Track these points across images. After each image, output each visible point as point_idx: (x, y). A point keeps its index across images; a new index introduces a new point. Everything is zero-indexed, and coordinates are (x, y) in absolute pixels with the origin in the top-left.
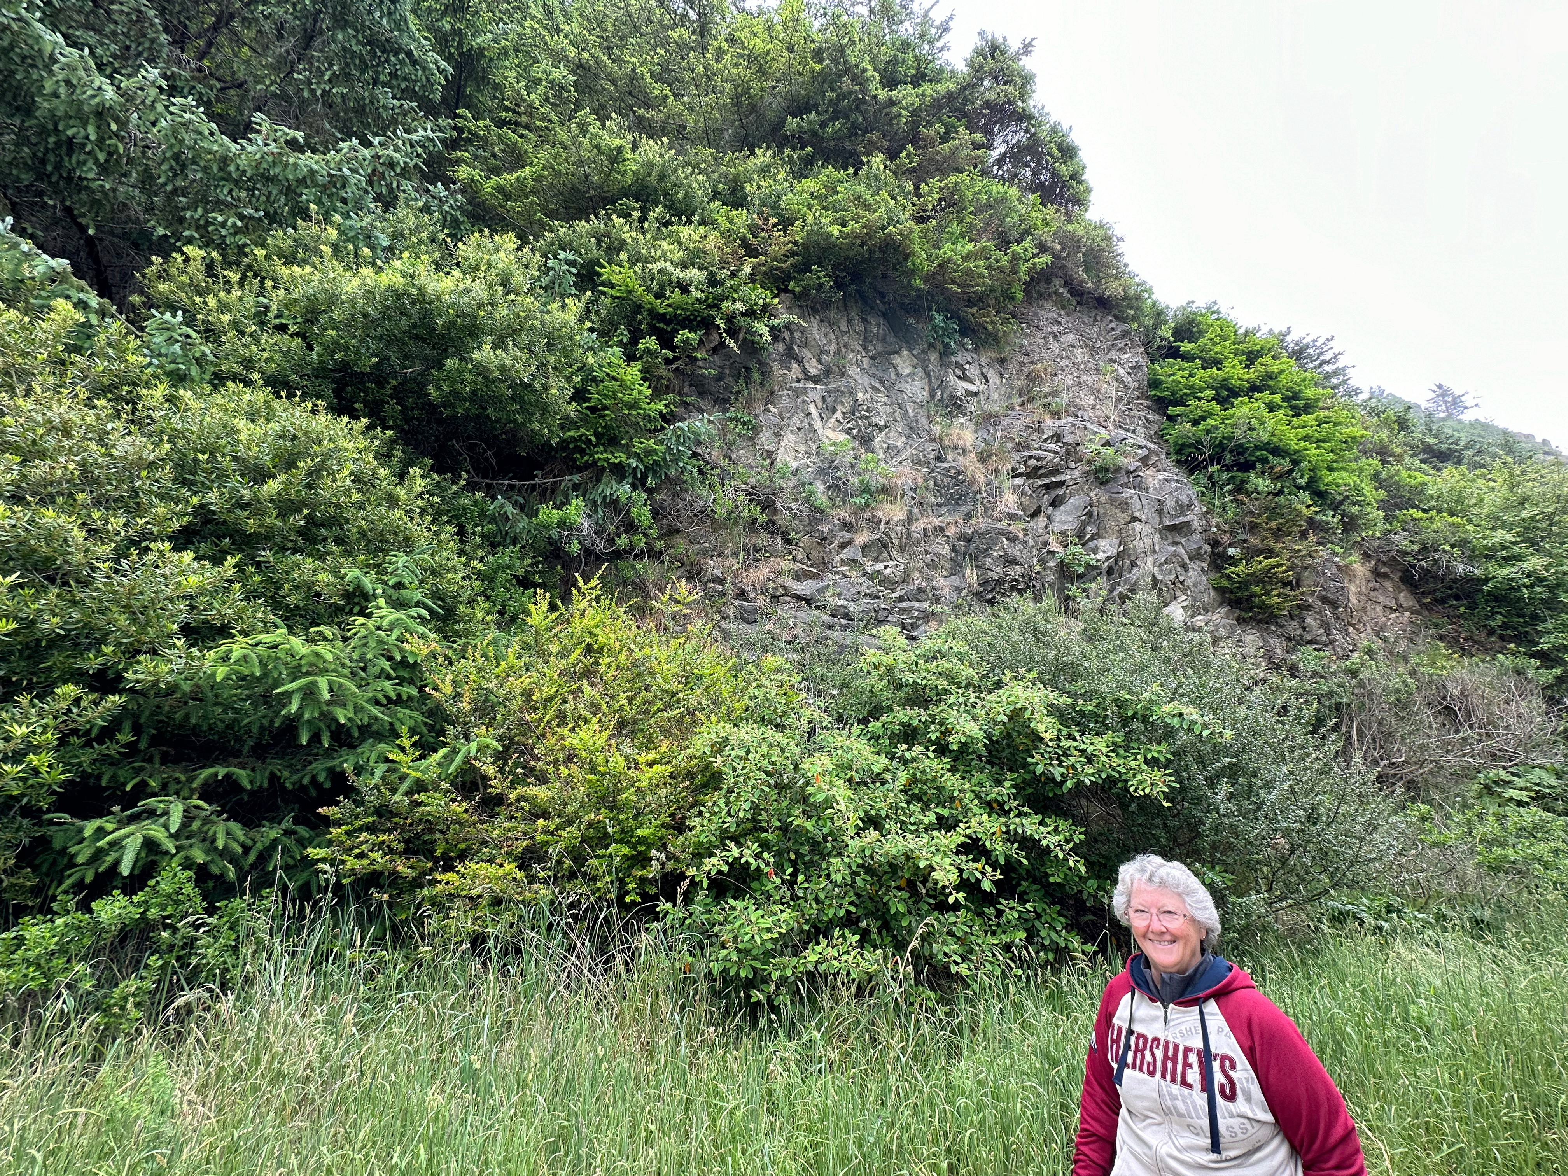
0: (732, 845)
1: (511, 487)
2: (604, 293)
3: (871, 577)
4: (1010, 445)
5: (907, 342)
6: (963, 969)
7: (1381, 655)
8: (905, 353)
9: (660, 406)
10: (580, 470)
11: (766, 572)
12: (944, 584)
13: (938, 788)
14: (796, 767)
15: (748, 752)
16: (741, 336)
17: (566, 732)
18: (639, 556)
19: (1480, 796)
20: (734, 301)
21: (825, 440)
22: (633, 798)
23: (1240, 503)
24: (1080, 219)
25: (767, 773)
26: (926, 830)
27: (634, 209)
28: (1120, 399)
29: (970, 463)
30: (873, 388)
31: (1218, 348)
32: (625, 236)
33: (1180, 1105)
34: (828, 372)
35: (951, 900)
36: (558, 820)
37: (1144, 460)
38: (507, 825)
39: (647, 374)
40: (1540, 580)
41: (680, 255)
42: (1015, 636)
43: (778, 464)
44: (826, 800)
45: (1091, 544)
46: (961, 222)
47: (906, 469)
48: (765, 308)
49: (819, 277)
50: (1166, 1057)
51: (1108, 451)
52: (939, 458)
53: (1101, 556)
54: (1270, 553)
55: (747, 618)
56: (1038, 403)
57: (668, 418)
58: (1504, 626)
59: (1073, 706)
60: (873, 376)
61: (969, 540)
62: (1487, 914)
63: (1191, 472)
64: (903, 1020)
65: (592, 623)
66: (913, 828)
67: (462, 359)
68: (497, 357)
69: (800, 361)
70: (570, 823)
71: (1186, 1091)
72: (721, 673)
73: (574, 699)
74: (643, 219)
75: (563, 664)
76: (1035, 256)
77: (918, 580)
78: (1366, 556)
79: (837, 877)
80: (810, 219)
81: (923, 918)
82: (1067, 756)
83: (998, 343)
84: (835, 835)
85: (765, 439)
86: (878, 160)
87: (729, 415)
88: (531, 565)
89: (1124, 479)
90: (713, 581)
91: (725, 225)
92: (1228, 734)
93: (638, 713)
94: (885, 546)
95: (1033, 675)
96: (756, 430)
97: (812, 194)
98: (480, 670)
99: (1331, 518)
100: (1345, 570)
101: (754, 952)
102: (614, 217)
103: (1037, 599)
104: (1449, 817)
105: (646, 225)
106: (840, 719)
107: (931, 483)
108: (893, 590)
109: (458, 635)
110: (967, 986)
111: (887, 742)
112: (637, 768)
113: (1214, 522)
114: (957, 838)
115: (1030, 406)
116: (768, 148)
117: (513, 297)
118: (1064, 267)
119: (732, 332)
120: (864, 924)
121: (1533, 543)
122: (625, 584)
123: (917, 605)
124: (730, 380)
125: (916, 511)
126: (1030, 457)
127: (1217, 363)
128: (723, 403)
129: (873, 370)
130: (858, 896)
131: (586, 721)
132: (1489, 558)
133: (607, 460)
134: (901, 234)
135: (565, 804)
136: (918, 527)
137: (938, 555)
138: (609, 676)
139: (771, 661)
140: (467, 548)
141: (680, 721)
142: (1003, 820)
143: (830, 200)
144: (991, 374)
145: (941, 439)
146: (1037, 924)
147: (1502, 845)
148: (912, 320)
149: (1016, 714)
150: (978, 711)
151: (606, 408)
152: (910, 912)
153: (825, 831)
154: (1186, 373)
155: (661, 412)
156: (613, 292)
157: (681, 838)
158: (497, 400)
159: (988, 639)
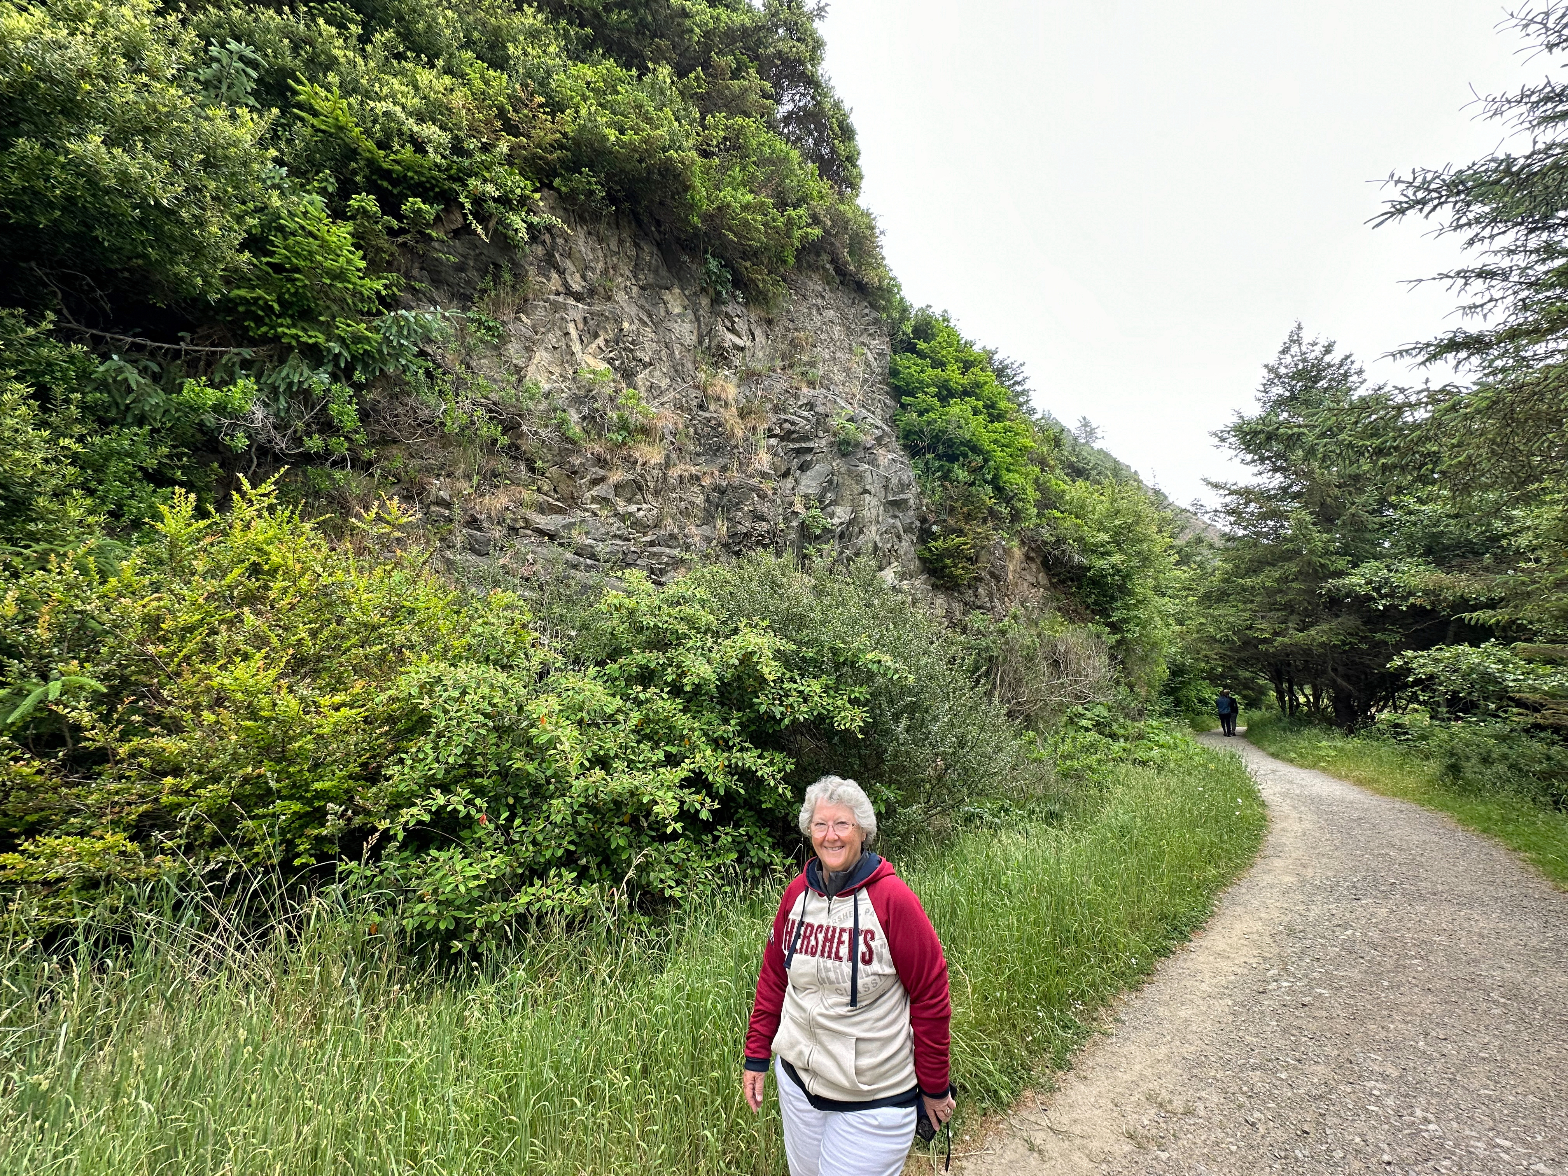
0: (437, 793)
1: (140, 348)
2: (302, 119)
3: (623, 518)
4: (769, 406)
5: (680, 280)
6: (677, 893)
7: (1022, 620)
8: (677, 291)
9: (378, 285)
10: (253, 343)
11: (504, 500)
12: (695, 533)
13: (669, 728)
14: (520, 709)
15: (464, 693)
16: (492, 224)
17: (213, 669)
18: (340, 463)
19: (1066, 726)
20: (485, 181)
21: (583, 365)
22: (310, 746)
23: (945, 488)
24: (850, 201)
25: (486, 715)
26: (654, 767)
27: (352, 21)
28: (866, 381)
29: (730, 416)
30: (640, 320)
31: (944, 352)
32: (336, 52)
33: (832, 975)
34: (592, 292)
35: (669, 830)
36: (196, 777)
37: (879, 439)
38: (112, 787)
39: (360, 241)
40: (1119, 571)
41: (414, 102)
42: (754, 586)
43: (527, 382)
44: (550, 741)
45: (829, 510)
46: (743, 169)
47: (668, 412)
48: (523, 200)
49: (589, 183)
50: (826, 939)
51: (851, 426)
52: (701, 407)
53: (836, 521)
54: (961, 533)
55: (477, 549)
56: (798, 370)
57: (389, 303)
58: (1095, 603)
59: (797, 653)
60: (642, 307)
61: (723, 492)
62: (1057, 808)
63: (913, 456)
64: (615, 946)
65: (261, 538)
66: (640, 766)
67: (48, 145)
68: (114, 158)
69: (561, 272)
70: (216, 779)
71: (837, 963)
72: (437, 605)
73: (229, 629)
74: (364, 39)
75: (212, 585)
76: (808, 225)
77: (670, 526)
78: (1023, 543)
79: (558, 819)
80: (584, 112)
81: (641, 849)
82: (787, 696)
83: (767, 303)
84: (559, 776)
85: (513, 350)
86: (664, 72)
87: (470, 314)
88: (170, 457)
89: (861, 454)
90: (438, 504)
91: (478, 84)
92: (911, 677)
93: (323, 649)
94: (640, 488)
95: (766, 623)
96: (504, 339)
97: (588, 83)
98: (70, 588)
99: (1004, 510)
100: (1007, 552)
101: (457, 903)
102: (321, 21)
103: (778, 555)
104: (1045, 740)
105: (369, 48)
106: (577, 660)
107: (692, 430)
108: (645, 534)
109: (34, 537)
110: (680, 907)
111: (623, 684)
112: (318, 713)
113: (925, 501)
114: (682, 772)
115: (790, 371)
116: (540, 9)
117: (145, 79)
118: (832, 244)
119: (482, 219)
120: (583, 861)
121: (1118, 544)
122: (317, 495)
123: (668, 550)
124: (474, 275)
125: (674, 456)
126: (786, 421)
127: (942, 365)
128: (465, 300)
129: (642, 301)
130: (580, 835)
131: (246, 657)
132: (1094, 552)
133: (296, 337)
134: (683, 163)
135: (208, 757)
136: (675, 473)
137: (692, 503)
138: (284, 603)
139: (501, 597)
140: (54, 419)
141: (382, 658)
142: (726, 755)
143: (609, 98)
144: (758, 332)
145: (705, 388)
146: (749, 845)
147: (1072, 759)
148: (687, 258)
149: (747, 658)
150: (713, 655)
151: (297, 270)
152: (631, 846)
153: (549, 773)
154: (918, 369)
155: (378, 293)
156: (315, 122)
157: (374, 789)
158: (112, 219)
159: (730, 588)
